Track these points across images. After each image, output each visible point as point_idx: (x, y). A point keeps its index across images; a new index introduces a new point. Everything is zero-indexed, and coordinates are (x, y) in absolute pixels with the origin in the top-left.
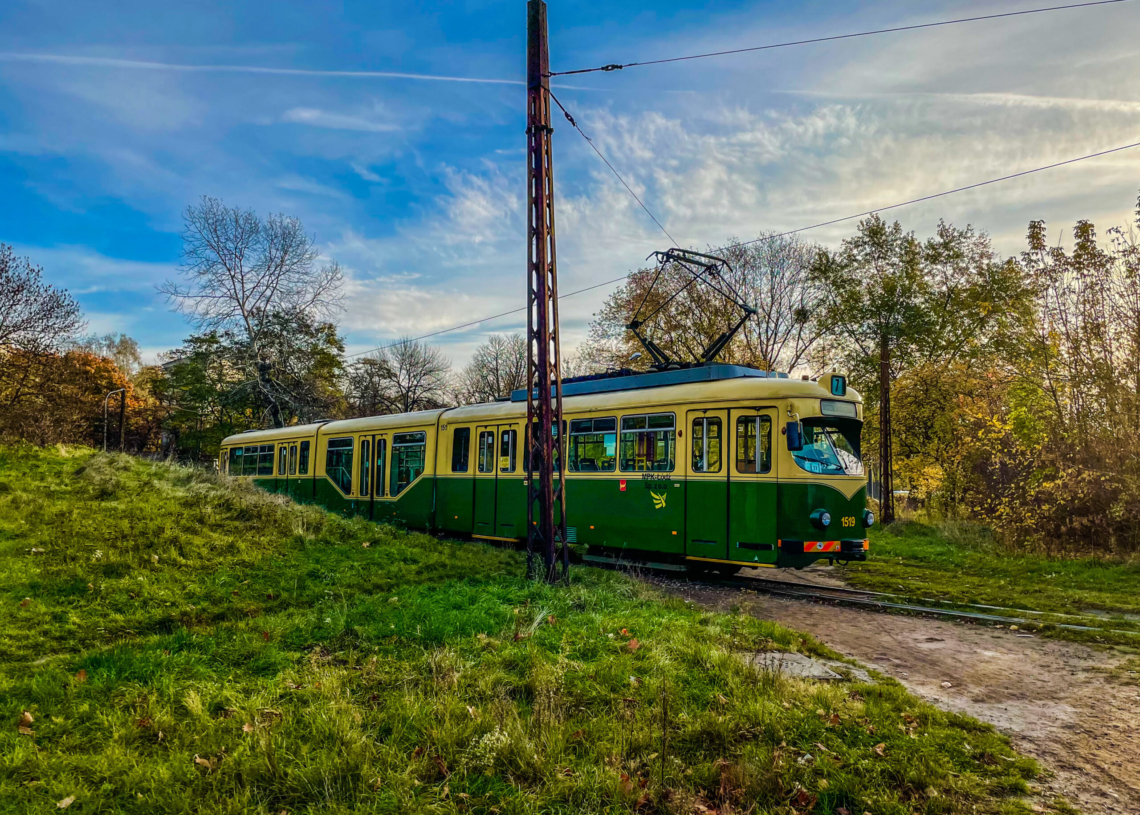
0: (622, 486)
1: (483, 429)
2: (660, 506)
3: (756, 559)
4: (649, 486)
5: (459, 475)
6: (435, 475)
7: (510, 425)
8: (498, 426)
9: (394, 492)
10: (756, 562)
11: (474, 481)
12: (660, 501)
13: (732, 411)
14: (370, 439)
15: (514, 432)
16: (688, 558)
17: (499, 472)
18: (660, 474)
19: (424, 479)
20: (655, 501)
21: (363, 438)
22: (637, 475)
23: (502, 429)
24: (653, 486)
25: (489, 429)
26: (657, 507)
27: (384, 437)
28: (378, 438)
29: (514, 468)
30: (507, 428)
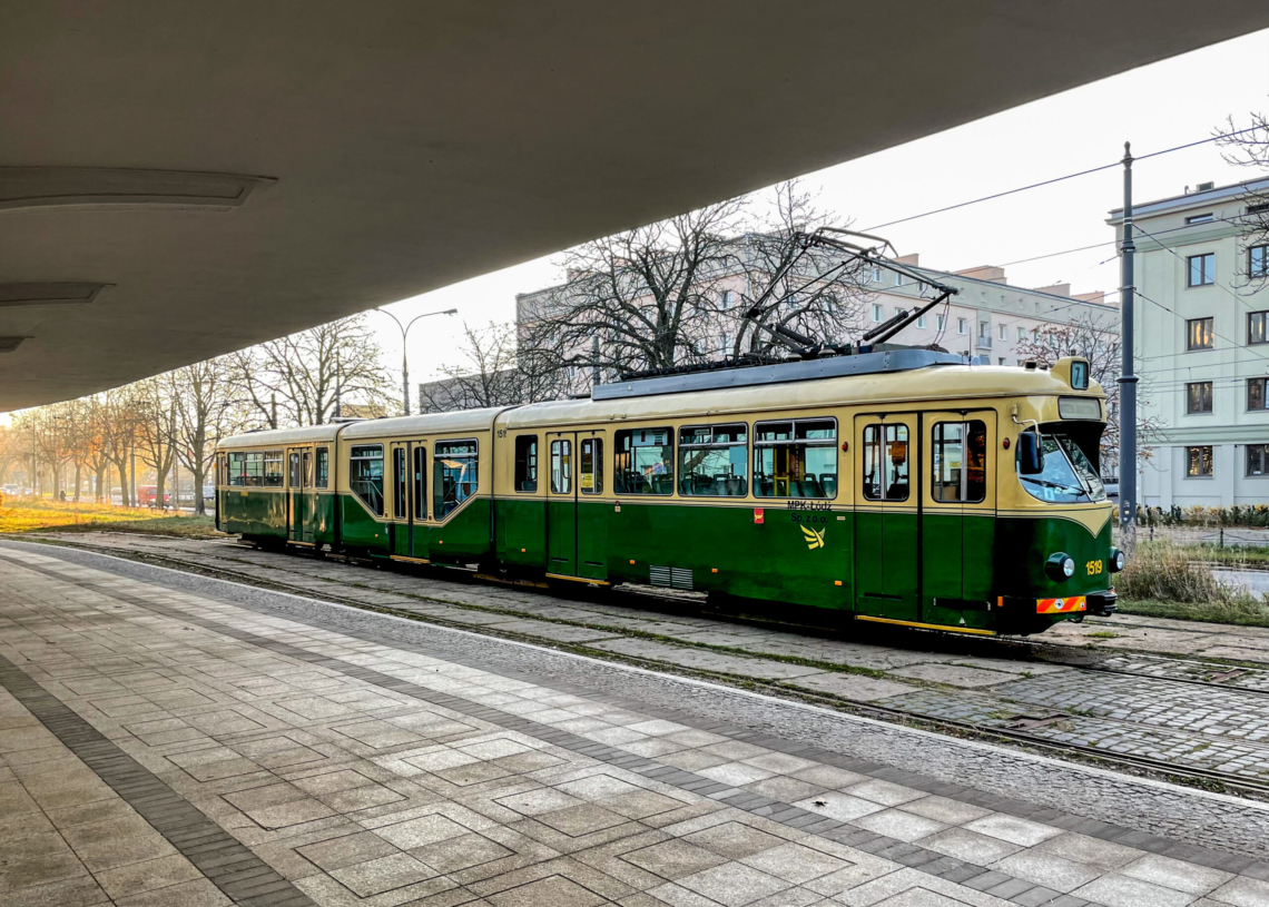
0: (758, 517)
1: (556, 437)
2: (816, 545)
3: (962, 621)
4: (797, 517)
5: (525, 496)
6: (493, 495)
7: (593, 432)
8: (576, 432)
9: (439, 514)
10: (962, 626)
11: (547, 504)
12: (815, 539)
13: (924, 415)
14: (404, 446)
15: (599, 442)
16: (860, 617)
17: (580, 494)
18: (815, 502)
19: (478, 500)
20: (808, 539)
21: (395, 446)
22: (781, 503)
23: (581, 437)
24: (805, 519)
25: (563, 437)
26: (811, 547)
27: (423, 444)
28: (415, 445)
29: (599, 488)
30: (589, 436)
